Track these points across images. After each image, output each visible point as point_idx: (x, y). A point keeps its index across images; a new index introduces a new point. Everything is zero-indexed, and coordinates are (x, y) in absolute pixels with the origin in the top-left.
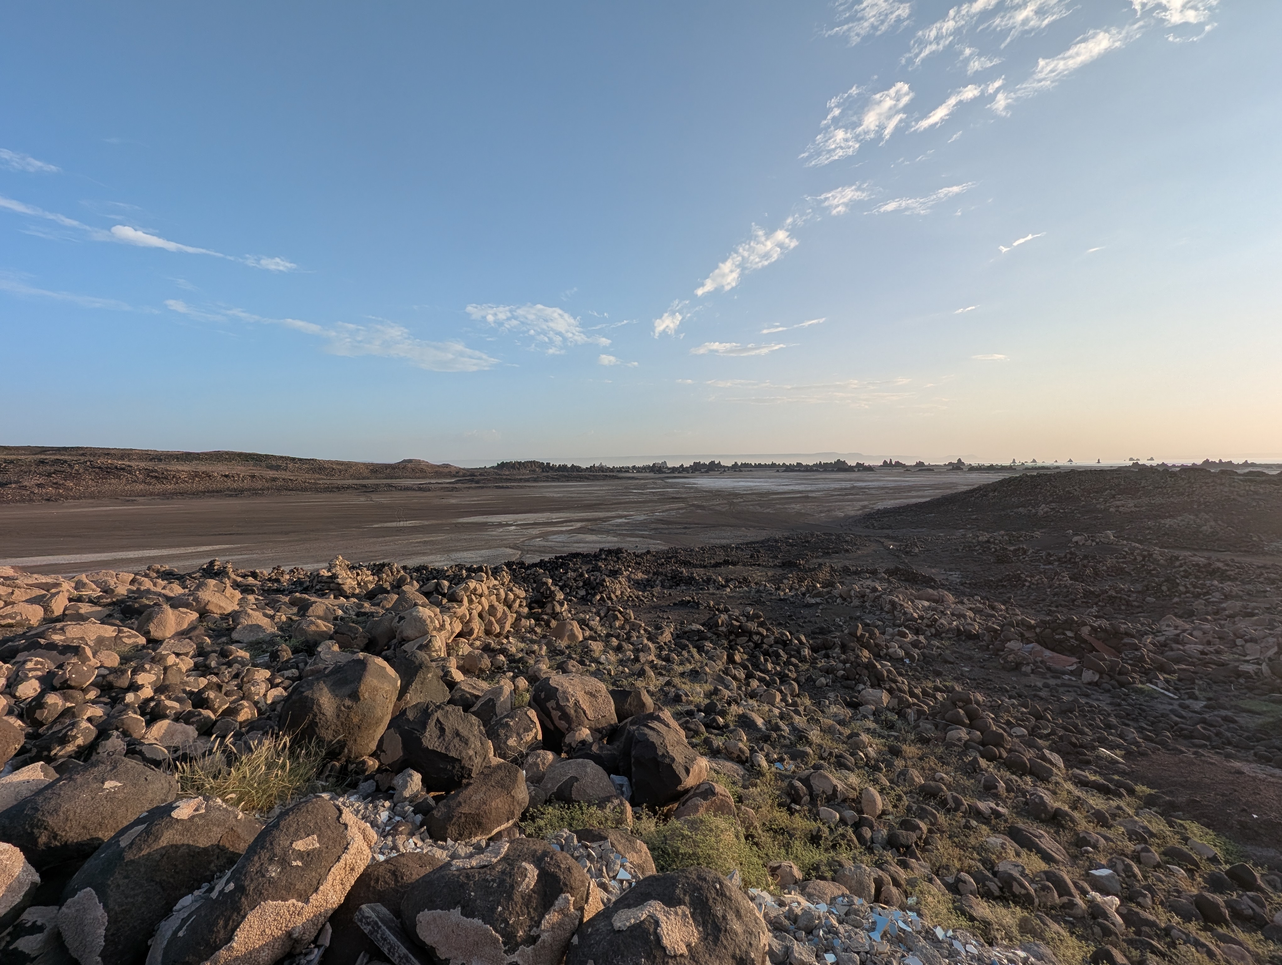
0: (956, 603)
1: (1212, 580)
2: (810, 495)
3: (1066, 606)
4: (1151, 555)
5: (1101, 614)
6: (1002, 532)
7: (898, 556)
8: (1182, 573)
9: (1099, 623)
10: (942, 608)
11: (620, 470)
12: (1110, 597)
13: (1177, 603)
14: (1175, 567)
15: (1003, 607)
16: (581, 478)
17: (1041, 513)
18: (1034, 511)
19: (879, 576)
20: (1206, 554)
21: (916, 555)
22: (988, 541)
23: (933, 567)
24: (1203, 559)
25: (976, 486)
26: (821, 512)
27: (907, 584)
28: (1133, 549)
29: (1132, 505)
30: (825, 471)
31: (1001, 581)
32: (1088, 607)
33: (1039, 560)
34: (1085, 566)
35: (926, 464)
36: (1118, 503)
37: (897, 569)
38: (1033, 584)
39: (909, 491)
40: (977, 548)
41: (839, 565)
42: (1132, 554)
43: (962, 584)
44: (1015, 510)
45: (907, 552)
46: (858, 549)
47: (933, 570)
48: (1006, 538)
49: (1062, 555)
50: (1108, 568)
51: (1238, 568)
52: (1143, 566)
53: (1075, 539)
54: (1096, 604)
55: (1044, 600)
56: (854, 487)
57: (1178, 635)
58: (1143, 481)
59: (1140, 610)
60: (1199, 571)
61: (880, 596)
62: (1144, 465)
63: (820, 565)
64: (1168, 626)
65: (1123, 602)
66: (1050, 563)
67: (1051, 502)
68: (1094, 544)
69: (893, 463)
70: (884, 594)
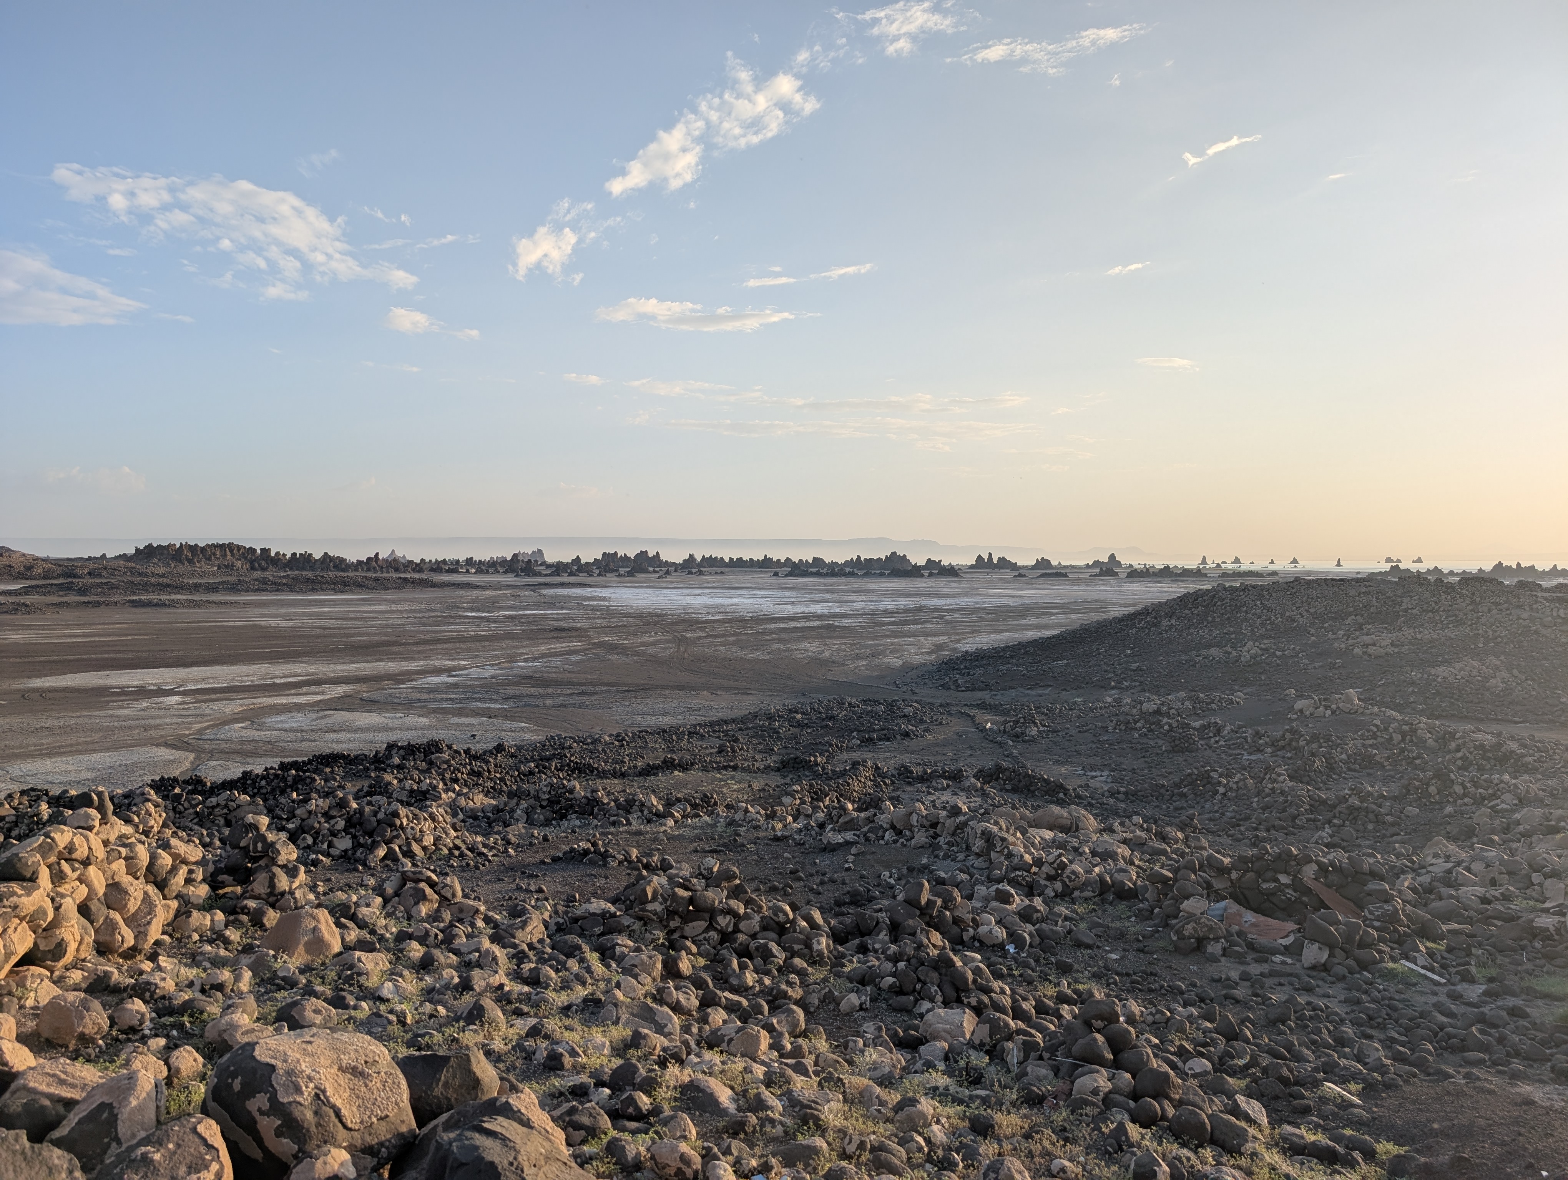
0: (1101, 832)
1: (1501, 773)
2: (839, 623)
3: (1283, 828)
4: (1415, 731)
5: (1336, 839)
6: (1182, 694)
7: (1000, 744)
8: (1460, 763)
9: (1330, 857)
10: (1074, 842)
11: (438, 567)
12: (1353, 809)
13: (1450, 816)
14: (1449, 752)
15: (1180, 835)
16: (345, 585)
17: (1246, 657)
18: (1234, 653)
19: (966, 783)
20: (1495, 728)
21: (1033, 740)
22: (1158, 712)
23: (1063, 764)
24: (1489, 737)
25: (1139, 607)
26: (858, 657)
27: (1016, 797)
28: (1389, 720)
29: (1388, 642)
30: (867, 574)
31: (1177, 785)
32: (1317, 829)
33: (1240, 746)
34: (1313, 754)
35: (1054, 563)
36: (1367, 639)
37: (999, 769)
38: (1231, 789)
39: (1023, 616)
40: (1139, 725)
41: (893, 763)
42: (1386, 729)
43: (1113, 794)
44: (1204, 652)
45: (1017, 736)
46: (927, 730)
47: (1063, 770)
48: (1188, 704)
49: (1279, 734)
50: (1349, 757)
51: (1539, 750)
52: (1402, 751)
53: (1299, 704)
54: (1329, 822)
55: (1247, 818)
56: (921, 609)
57: (1449, 872)
58: (1405, 600)
59: (1395, 829)
60: (1483, 758)
61: (965, 824)
62: (1408, 570)
63: (855, 764)
64: (1436, 856)
65: (1371, 816)
66: (1259, 751)
67: (1262, 637)
68: (1328, 712)
69: (995, 561)
70: (972, 818)
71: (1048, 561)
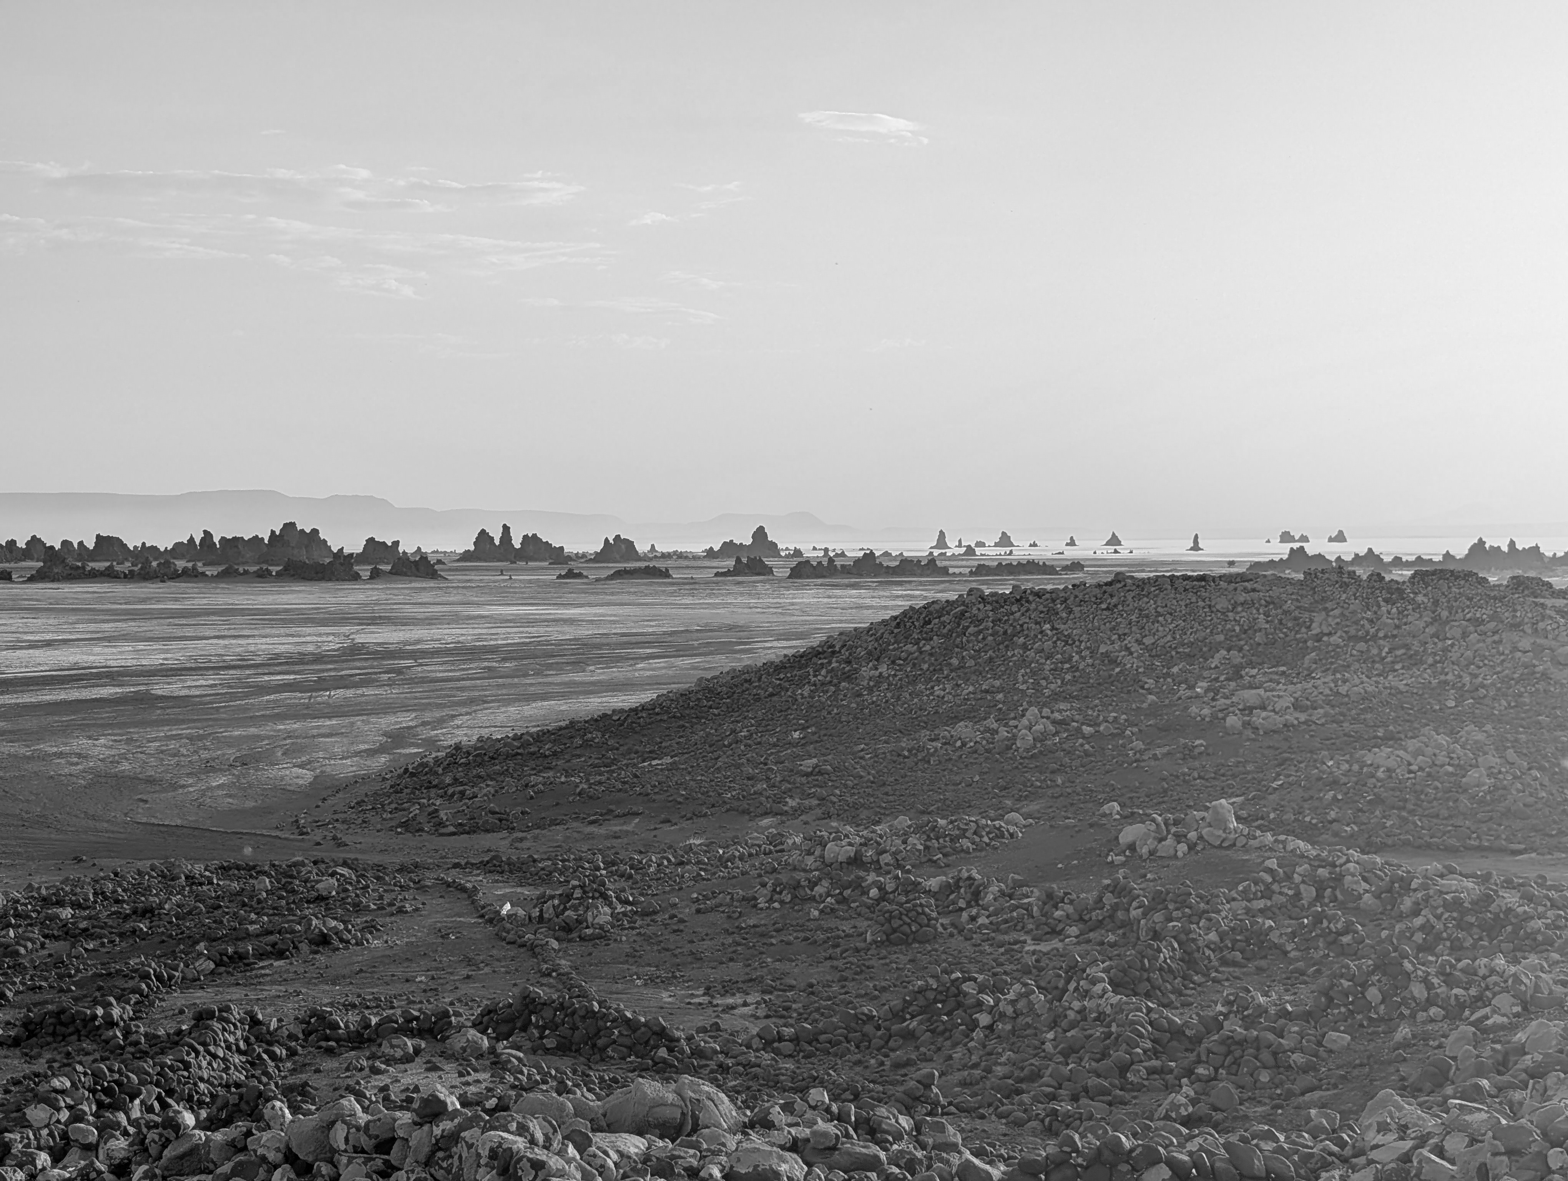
0: (745, 1128)
1: (1491, 955)
2: (161, 688)
3: (1105, 1092)
4: (1339, 878)
5: (1203, 1109)
6: (904, 821)
7: (532, 949)
8: (1419, 937)
9: (1193, 1146)
10: (690, 1157)
12: (1231, 1043)
13: (1405, 1045)
14: (1401, 917)
15: (905, 1122)
17: (1025, 739)
18: (1003, 733)
19: (457, 1042)
20: (1479, 865)
21: (602, 936)
22: (856, 861)
23: (666, 983)
24: (1469, 884)
25: (816, 640)
26: (209, 768)
27: (566, 1064)
28: (1291, 860)
29: (1287, 701)
30: (229, 575)
31: (898, 1015)
32: (1169, 1088)
33: (1017, 925)
34: (1156, 935)
35: (642, 547)
36: (1250, 696)
37: (529, 1004)
38: (1002, 1015)
39: (579, 664)
40: (819, 890)
41: (291, 1009)
42: (1289, 877)
43: (769, 1042)
44: (944, 732)
45: (567, 928)
46: (371, 927)
47: (665, 996)
48: (916, 842)
49: (1090, 897)
50: (1222, 936)
51: (1554, 906)
52: (1318, 919)
53: (1129, 833)
54: (1189, 1072)
55: (1035, 1076)
56: (354, 651)
57: (1406, 1158)
58: (1318, 617)
59: (1309, 1079)
60: (1459, 927)
61: (454, 1137)
62: (1320, 557)
63: (202, 1017)
64: (1383, 1128)
65: (1266, 1056)
66: (1055, 933)
67: (1056, 697)
68: (1183, 848)
69: (517, 543)
70: (468, 1124)
71: (630, 544)
